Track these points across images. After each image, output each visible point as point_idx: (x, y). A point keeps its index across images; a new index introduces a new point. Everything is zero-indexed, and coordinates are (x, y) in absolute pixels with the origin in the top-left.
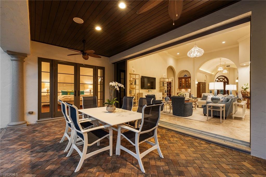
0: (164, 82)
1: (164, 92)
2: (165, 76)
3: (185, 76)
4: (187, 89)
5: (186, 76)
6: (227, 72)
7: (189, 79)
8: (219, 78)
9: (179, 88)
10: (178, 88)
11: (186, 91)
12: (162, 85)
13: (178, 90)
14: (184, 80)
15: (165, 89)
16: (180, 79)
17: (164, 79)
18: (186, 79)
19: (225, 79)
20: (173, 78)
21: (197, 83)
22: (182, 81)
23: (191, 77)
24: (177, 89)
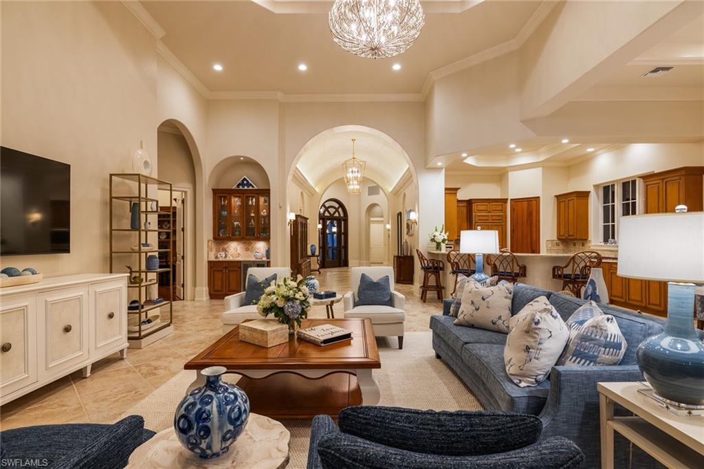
0: (143, 204)
1: (143, 267)
2: (146, 164)
3: (242, 184)
4: (250, 244)
5: (249, 185)
6: (358, 187)
7: (262, 199)
8: (327, 205)
9: (214, 238)
10: (211, 238)
11: (247, 249)
12: (126, 224)
13: (213, 245)
14: (239, 203)
15: (146, 245)
16: (220, 195)
17: (143, 186)
18: (248, 198)
19: (340, 210)
20: (187, 187)
21: (291, 217)
22: (229, 207)
23: (269, 190)
24: (209, 241)
